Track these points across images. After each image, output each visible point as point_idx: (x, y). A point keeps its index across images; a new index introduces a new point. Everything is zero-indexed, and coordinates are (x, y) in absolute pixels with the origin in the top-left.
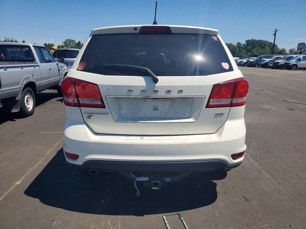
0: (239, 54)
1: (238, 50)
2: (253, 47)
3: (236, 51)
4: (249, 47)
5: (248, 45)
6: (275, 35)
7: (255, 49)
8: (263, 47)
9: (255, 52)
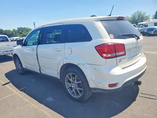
0: (16, 35)
1: (14, 33)
2: (23, 31)
3: (13, 34)
4: (20, 31)
5: (19, 30)
6: (34, 25)
7: (23, 32)
8: (27, 31)
9: (24, 33)
